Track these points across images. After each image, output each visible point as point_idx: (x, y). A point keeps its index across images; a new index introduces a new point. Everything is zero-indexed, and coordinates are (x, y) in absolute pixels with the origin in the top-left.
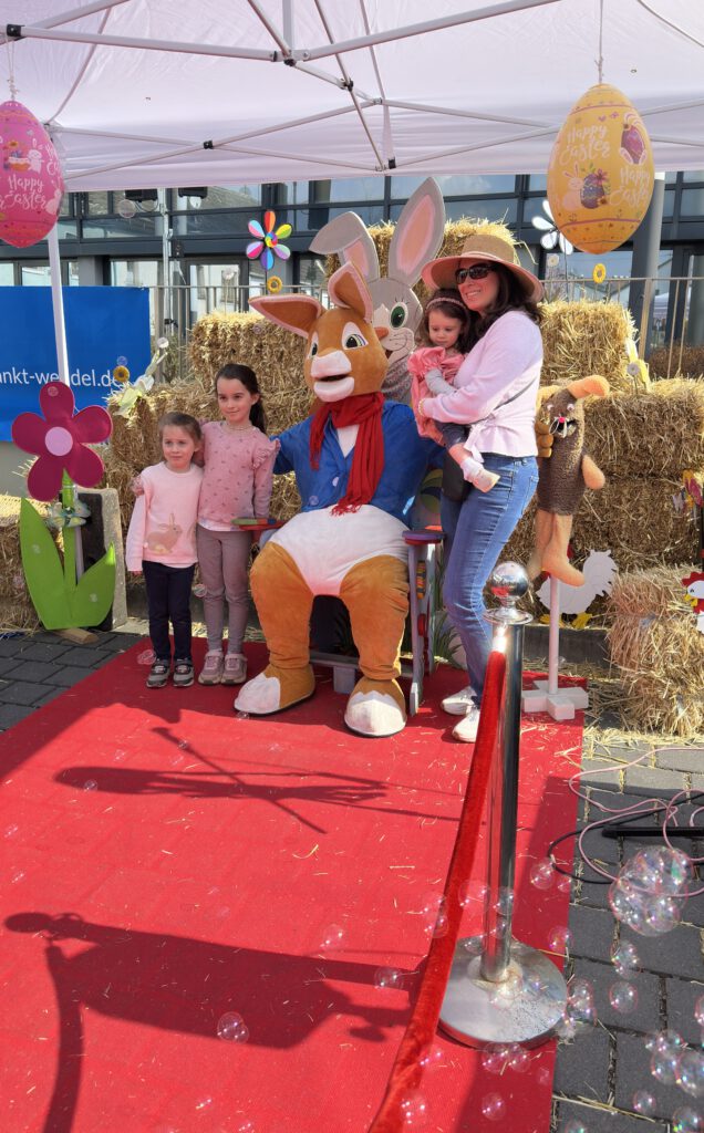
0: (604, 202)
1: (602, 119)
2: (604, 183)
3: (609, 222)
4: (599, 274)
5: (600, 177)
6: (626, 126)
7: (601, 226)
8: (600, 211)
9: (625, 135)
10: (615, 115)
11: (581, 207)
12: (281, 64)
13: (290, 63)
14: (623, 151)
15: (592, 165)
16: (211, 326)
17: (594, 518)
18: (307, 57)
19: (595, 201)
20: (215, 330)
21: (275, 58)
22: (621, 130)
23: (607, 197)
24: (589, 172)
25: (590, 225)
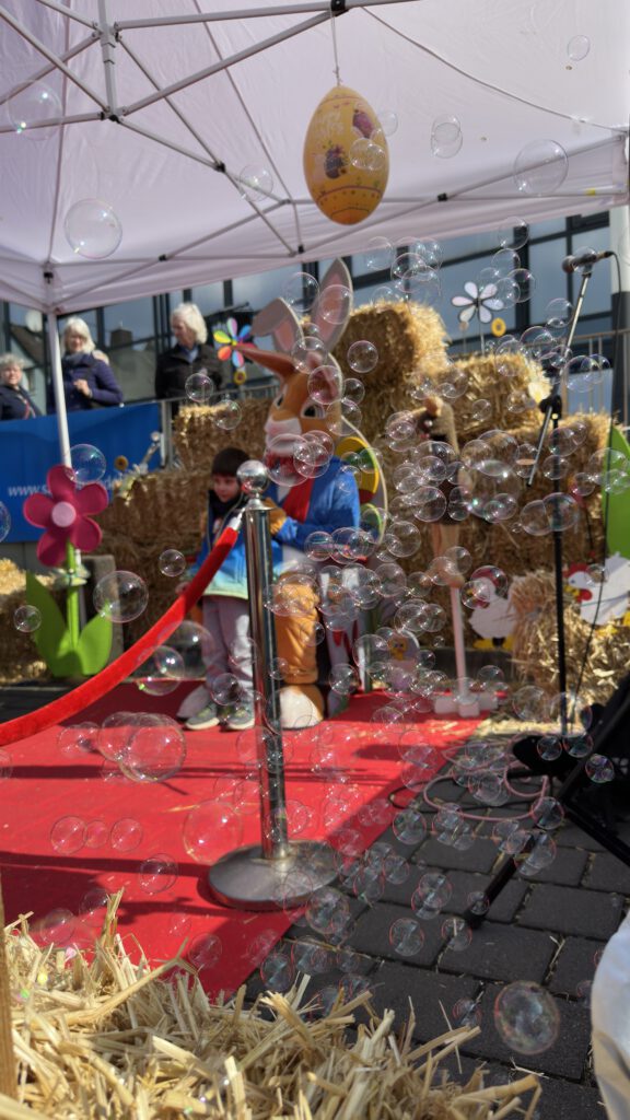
0: (344, 172)
1: (337, 107)
2: (341, 155)
3: (351, 189)
4: (499, 328)
5: (338, 151)
6: (357, 111)
7: (344, 193)
8: (342, 180)
9: (355, 118)
10: (347, 104)
11: (325, 177)
12: (107, 122)
13: (114, 118)
14: (355, 130)
15: (330, 142)
16: (189, 416)
17: (514, 546)
18: (127, 113)
19: (336, 171)
20: (192, 420)
21: (102, 117)
22: (352, 114)
23: (346, 167)
24: (328, 147)
25: (336, 193)
